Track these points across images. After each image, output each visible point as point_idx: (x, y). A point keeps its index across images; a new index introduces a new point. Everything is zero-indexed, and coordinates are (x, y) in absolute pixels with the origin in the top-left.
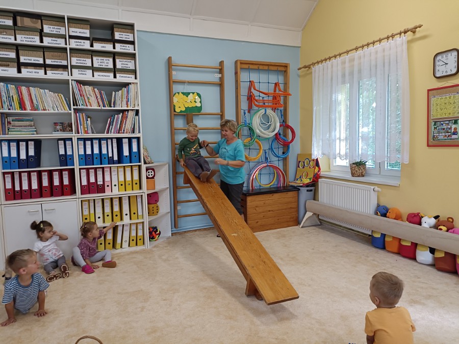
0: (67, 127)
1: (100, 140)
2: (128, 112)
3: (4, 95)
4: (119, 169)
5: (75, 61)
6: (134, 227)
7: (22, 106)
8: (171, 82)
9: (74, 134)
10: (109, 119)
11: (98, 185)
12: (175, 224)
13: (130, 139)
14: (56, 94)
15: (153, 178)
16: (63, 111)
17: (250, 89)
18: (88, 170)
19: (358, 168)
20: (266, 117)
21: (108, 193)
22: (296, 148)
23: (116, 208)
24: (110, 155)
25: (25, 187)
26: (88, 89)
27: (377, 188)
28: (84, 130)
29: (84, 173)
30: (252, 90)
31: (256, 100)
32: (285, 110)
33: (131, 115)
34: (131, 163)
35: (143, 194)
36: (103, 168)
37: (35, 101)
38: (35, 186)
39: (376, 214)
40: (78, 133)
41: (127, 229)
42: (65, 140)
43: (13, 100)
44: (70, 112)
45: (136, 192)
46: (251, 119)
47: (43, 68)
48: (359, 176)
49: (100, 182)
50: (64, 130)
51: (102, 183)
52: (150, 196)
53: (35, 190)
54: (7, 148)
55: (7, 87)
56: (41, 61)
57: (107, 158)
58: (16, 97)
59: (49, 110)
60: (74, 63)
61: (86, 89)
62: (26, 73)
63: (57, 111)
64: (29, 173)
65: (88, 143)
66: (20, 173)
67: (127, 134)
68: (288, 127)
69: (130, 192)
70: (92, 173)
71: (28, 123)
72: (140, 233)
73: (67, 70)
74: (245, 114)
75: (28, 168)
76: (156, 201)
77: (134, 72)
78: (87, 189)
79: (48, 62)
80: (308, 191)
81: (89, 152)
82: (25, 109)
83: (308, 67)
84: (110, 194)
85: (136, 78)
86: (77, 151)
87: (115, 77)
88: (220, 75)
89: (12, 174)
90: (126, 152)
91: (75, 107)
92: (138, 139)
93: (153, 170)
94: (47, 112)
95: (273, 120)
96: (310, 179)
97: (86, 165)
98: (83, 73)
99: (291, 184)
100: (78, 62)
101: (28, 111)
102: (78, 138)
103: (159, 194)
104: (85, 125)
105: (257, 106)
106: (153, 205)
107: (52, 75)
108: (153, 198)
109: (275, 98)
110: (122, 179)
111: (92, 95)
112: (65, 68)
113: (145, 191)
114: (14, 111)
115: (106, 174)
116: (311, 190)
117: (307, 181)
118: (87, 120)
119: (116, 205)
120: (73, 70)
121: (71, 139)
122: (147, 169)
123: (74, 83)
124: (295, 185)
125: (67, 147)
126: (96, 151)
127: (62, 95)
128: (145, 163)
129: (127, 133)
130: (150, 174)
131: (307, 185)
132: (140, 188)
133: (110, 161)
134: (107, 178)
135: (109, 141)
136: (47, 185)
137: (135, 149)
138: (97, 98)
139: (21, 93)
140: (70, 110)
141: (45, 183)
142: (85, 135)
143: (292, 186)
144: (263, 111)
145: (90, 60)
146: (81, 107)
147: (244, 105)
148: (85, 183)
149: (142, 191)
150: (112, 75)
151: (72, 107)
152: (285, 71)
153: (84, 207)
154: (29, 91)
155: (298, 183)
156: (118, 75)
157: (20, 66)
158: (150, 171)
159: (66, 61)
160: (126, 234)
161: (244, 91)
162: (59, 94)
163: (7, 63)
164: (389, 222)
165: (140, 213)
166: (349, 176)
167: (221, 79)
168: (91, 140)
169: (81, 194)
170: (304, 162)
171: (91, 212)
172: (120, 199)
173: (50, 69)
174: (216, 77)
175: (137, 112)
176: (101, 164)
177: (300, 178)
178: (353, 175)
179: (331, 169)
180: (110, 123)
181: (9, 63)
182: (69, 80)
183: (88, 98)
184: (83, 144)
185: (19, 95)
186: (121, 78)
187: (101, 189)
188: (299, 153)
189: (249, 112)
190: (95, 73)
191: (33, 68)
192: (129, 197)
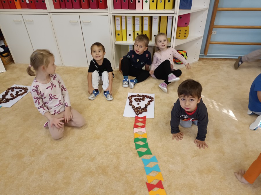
12: (205, 50)
21: (138, 11)
23: (146, 28)
45: (168, 12)
69: (161, 11)
76: (186, 24)
84: (141, 12)
108: (184, 21)
113: (177, 12)
119: (146, 24)
132: (173, 7)
149: (173, 12)
165: (169, 36)
169: (114, 9)
171: (123, 29)
172: (151, 18)
187: (132, 5)
192: (160, 17)
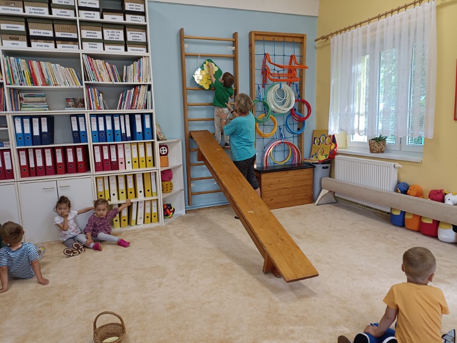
0: (80, 103)
1: (112, 116)
2: (140, 87)
3: (15, 69)
4: (132, 146)
5: (85, 34)
6: (148, 204)
7: (34, 81)
8: (184, 56)
9: (86, 110)
10: (121, 94)
11: (111, 162)
12: (189, 201)
13: (143, 115)
14: (67, 69)
15: (166, 155)
16: (75, 86)
17: (264, 62)
18: (101, 146)
19: (377, 144)
20: (281, 92)
21: (122, 170)
22: (311, 124)
23: (130, 185)
24: (123, 132)
25: (40, 163)
26: (99, 62)
27: (397, 165)
28: (97, 105)
29: (97, 149)
30: (267, 63)
31: (271, 74)
32: (301, 84)
33: (143, 90)
34: (144, 139)
35: (157, 171)
36: (116, 145)
37: (46, 76)
38: (49, 163)
39: (396, 191)
40: (91, 109)
41: (141, 206)
42: (77, 116)
43: (24, 75)
44: (82, 87)
45: (150, 169)
46: (265, 94)
47: (53, 42)
48: (378, 152)
49: (114, 159)
50: (76, 106)
51: (115, 160)
52: (164, 173)
53: (49, 167)
54: (20, 124)
55: (18, 61)
56: (51, 35)
57: (120, 135)
58: (26, 72)
59: (60, 85)
60: (84, 36)
61: (97, 63)
62: (36, 47)
63: (68, 86)
64: (43, 150)
65: (101, 119)
66: (34, 149)
67: (140, 110)
68: (304, 102)
69: (143, 169)
70: (105, 149)
71: (40, 99)
72: (154, 210)
73: (77, 43)
74: (259, 88)
75: (41, 145)
76: (170, 178)
77: (145, 45)
78: (101, 166)
79: (58, 35)
80: (323, 168)
81: (102, 128)
82: (37, 85)
83: (326, 38)
84: (124, 171)
85: (147, 52)
86: (90, 127)
87: (126, 50)
88: (233, 48)
89: (27, 150)
90: (139, 129)
91: (87, 82)
92: (151, 115)
93: (166, 146)
94: (59, 87)
95: (288, 95)
96: (326, 156)
97: (99, 142)
98: (94, 46)
99: (306, 161)
100: (89, 34)
101: (40, 87)
102: (90, 114)
103: (173, 172)
104: (98, 100)
105: (271, 79)
106: (166, 183)
107: (62, 48)
108: (167, 175)
109: (290, 71)
110: (135, 156)
111: (104, 69)
112: (75, 41)
113: (159, 168)
114: (25, 87)
115: (119, 151)
116: (327, 168)
117: (322, 158)
118: (100, 96)
119: (130, 182)
120: (84, 43)
121: (83, 115)
122: (160, 146)
123: (85, 57)
124: (311, 162)
125: (80, 123)
126: (109, 127)
127: (73, 70)
128: (158, 140)
129: (139, 108)
130: (163, 151)
131: (323, 162)
132: (154, 165)
133: (124, 137)
134: (121, 155)
135: (122, 117)
136: (61, 162)
137: (148, 125)
138: (108, 72)
139: (32, 67)
140: (82, 85)
141: (60, 160)
142: (98, 110)
143: (306, 163)
144: (277, 86)
145: (101, 32)
146: (93, 82)
147: (258, 79)
148: (98, 160)
149: (155, 168)
150: (123, 48)
151: (84, 82)
152: (301, 43)
153: (98, 184)
154: (40, 65)
155: (314, 160)
156: (129, 48)
157: (30, 39)
158: (163, 148)
159: (76, 34)
160: (141, 211)
161: (258, 65)
162: (71, 69)
163: (17, 36)
164: (410, 199)
165: (154, 191)
166: (367, 152)
167: (235, 52)
168: (104, 116)
169: (96, 171)
170: (320, 139)
171: (106, 189)
172: (134, 176)
173: (60, 42)
174: (228, 50)
175: (149, 87)
176: (114, 141)
177: (316, 154)
178: (372, 151)
179: (348, 145)
180: (122, 98)
181: (19, 36)
182: (79, 54)
183: (99, 72)
184: (95, 120)
185: (30, 70)
186: (132, 51)
187: (115, 166)
188: (315, 129)
189: (263, 86)
190: (106, 46)
191: (43, 41)
192: (143, 174)
